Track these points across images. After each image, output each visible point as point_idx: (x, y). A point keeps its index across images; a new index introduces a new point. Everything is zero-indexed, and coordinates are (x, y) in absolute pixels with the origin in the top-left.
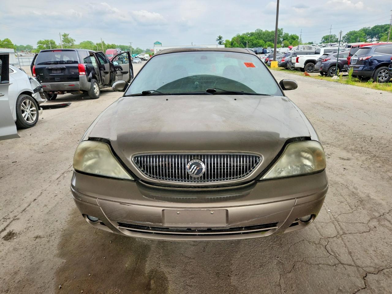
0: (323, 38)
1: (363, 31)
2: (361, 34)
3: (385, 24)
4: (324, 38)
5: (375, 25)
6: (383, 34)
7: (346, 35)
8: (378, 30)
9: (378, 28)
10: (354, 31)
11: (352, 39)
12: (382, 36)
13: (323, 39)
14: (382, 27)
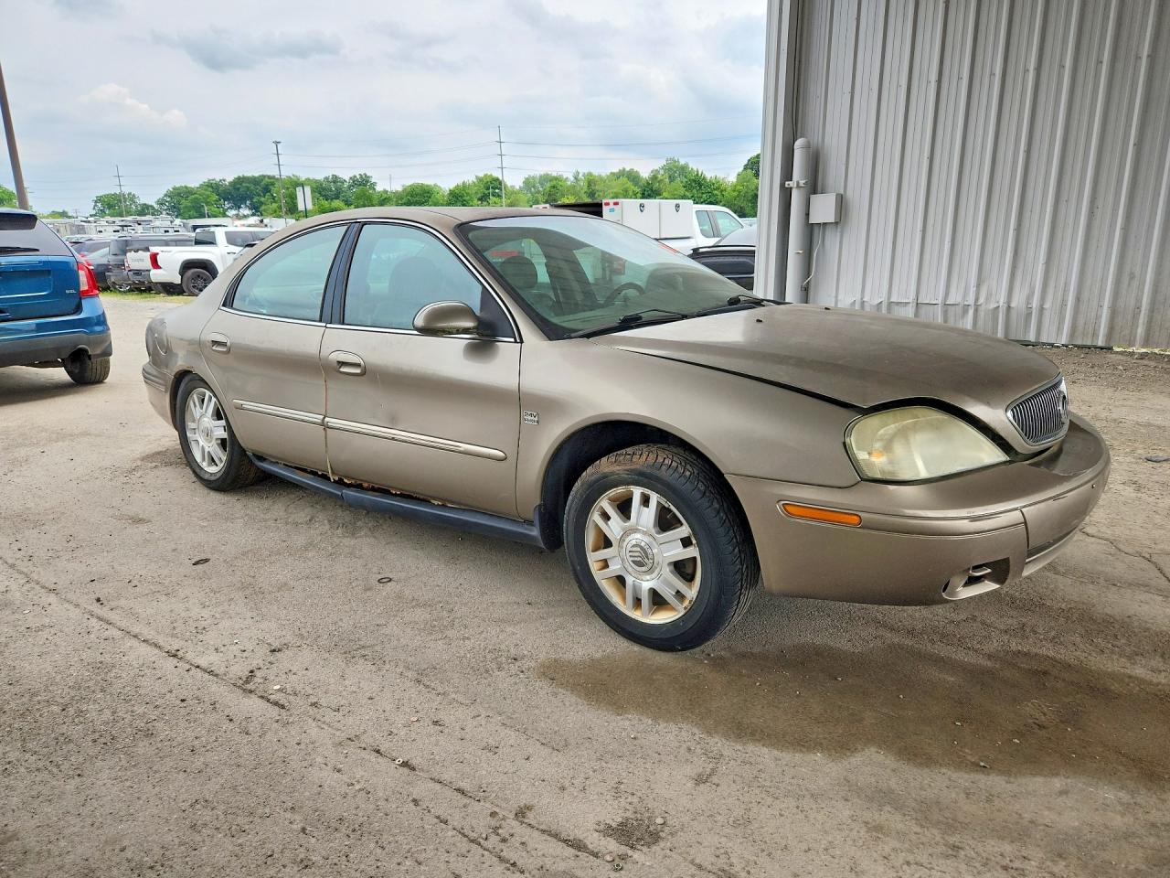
0: (96, 202)
1: (210, 189)
2: (208, 197)
3: (261, 173)
4: (99, 200)
5: (236, 177)
6: (263, 199)
7: (166, 195)
8: (248, 188)
9: (248, 185)
10: (186, 187)
11: (186, 207)
12: (262, 203)
13: (99, 205)
14: (255, 181)
